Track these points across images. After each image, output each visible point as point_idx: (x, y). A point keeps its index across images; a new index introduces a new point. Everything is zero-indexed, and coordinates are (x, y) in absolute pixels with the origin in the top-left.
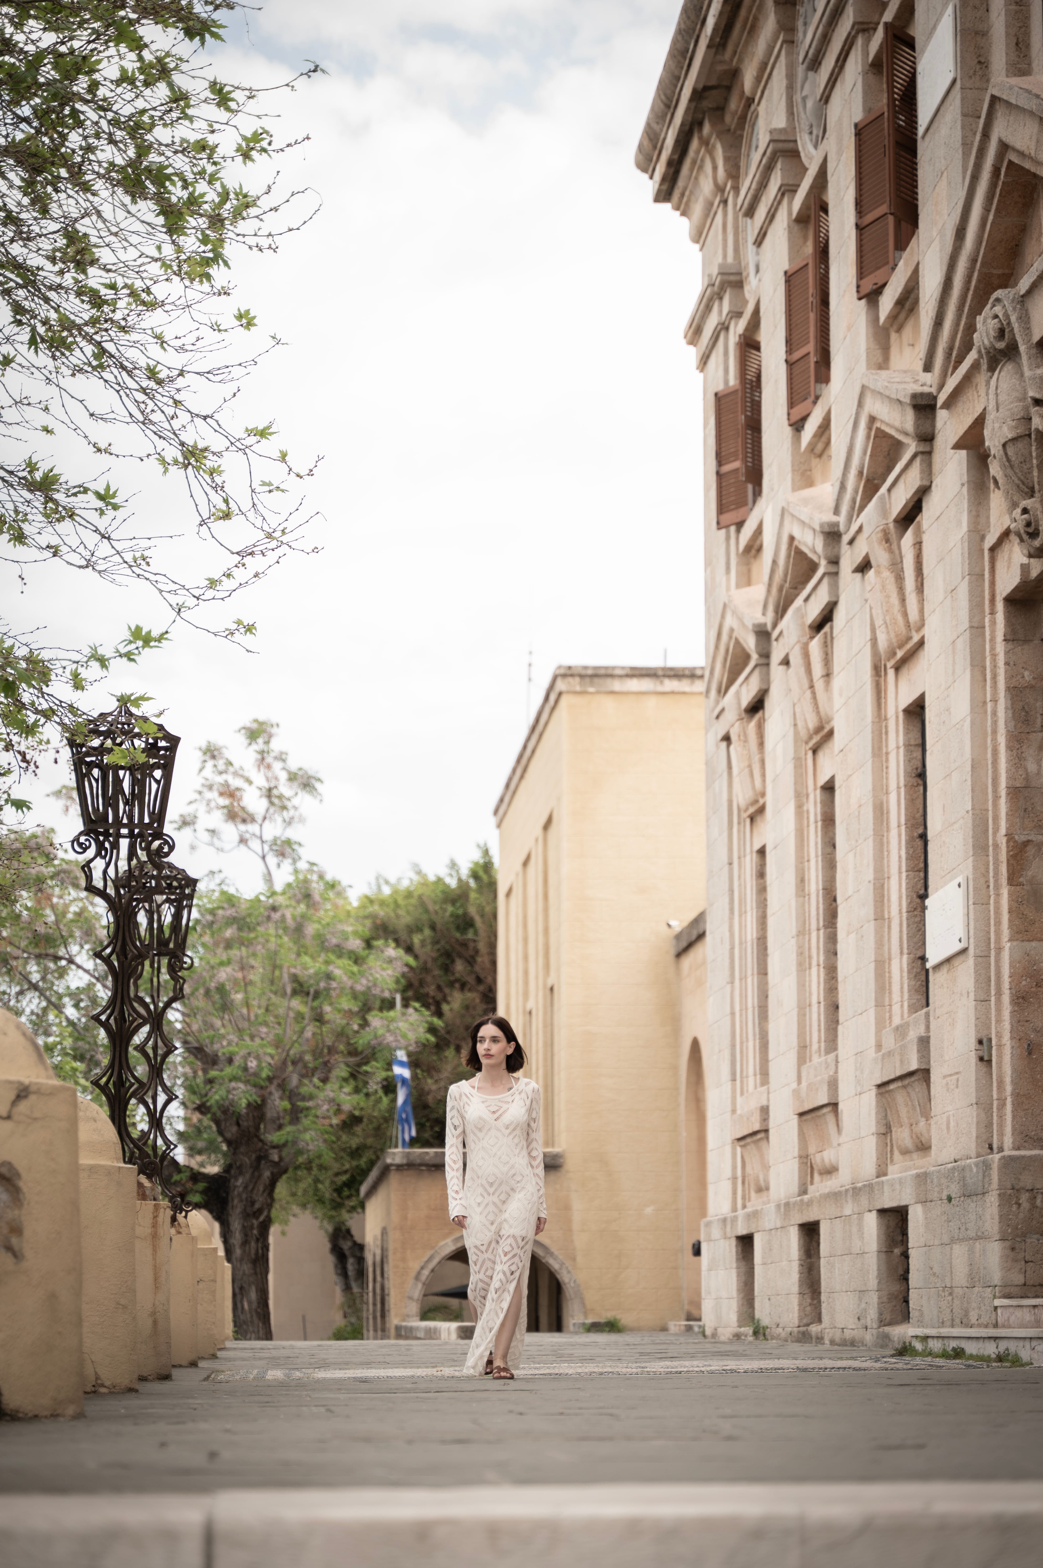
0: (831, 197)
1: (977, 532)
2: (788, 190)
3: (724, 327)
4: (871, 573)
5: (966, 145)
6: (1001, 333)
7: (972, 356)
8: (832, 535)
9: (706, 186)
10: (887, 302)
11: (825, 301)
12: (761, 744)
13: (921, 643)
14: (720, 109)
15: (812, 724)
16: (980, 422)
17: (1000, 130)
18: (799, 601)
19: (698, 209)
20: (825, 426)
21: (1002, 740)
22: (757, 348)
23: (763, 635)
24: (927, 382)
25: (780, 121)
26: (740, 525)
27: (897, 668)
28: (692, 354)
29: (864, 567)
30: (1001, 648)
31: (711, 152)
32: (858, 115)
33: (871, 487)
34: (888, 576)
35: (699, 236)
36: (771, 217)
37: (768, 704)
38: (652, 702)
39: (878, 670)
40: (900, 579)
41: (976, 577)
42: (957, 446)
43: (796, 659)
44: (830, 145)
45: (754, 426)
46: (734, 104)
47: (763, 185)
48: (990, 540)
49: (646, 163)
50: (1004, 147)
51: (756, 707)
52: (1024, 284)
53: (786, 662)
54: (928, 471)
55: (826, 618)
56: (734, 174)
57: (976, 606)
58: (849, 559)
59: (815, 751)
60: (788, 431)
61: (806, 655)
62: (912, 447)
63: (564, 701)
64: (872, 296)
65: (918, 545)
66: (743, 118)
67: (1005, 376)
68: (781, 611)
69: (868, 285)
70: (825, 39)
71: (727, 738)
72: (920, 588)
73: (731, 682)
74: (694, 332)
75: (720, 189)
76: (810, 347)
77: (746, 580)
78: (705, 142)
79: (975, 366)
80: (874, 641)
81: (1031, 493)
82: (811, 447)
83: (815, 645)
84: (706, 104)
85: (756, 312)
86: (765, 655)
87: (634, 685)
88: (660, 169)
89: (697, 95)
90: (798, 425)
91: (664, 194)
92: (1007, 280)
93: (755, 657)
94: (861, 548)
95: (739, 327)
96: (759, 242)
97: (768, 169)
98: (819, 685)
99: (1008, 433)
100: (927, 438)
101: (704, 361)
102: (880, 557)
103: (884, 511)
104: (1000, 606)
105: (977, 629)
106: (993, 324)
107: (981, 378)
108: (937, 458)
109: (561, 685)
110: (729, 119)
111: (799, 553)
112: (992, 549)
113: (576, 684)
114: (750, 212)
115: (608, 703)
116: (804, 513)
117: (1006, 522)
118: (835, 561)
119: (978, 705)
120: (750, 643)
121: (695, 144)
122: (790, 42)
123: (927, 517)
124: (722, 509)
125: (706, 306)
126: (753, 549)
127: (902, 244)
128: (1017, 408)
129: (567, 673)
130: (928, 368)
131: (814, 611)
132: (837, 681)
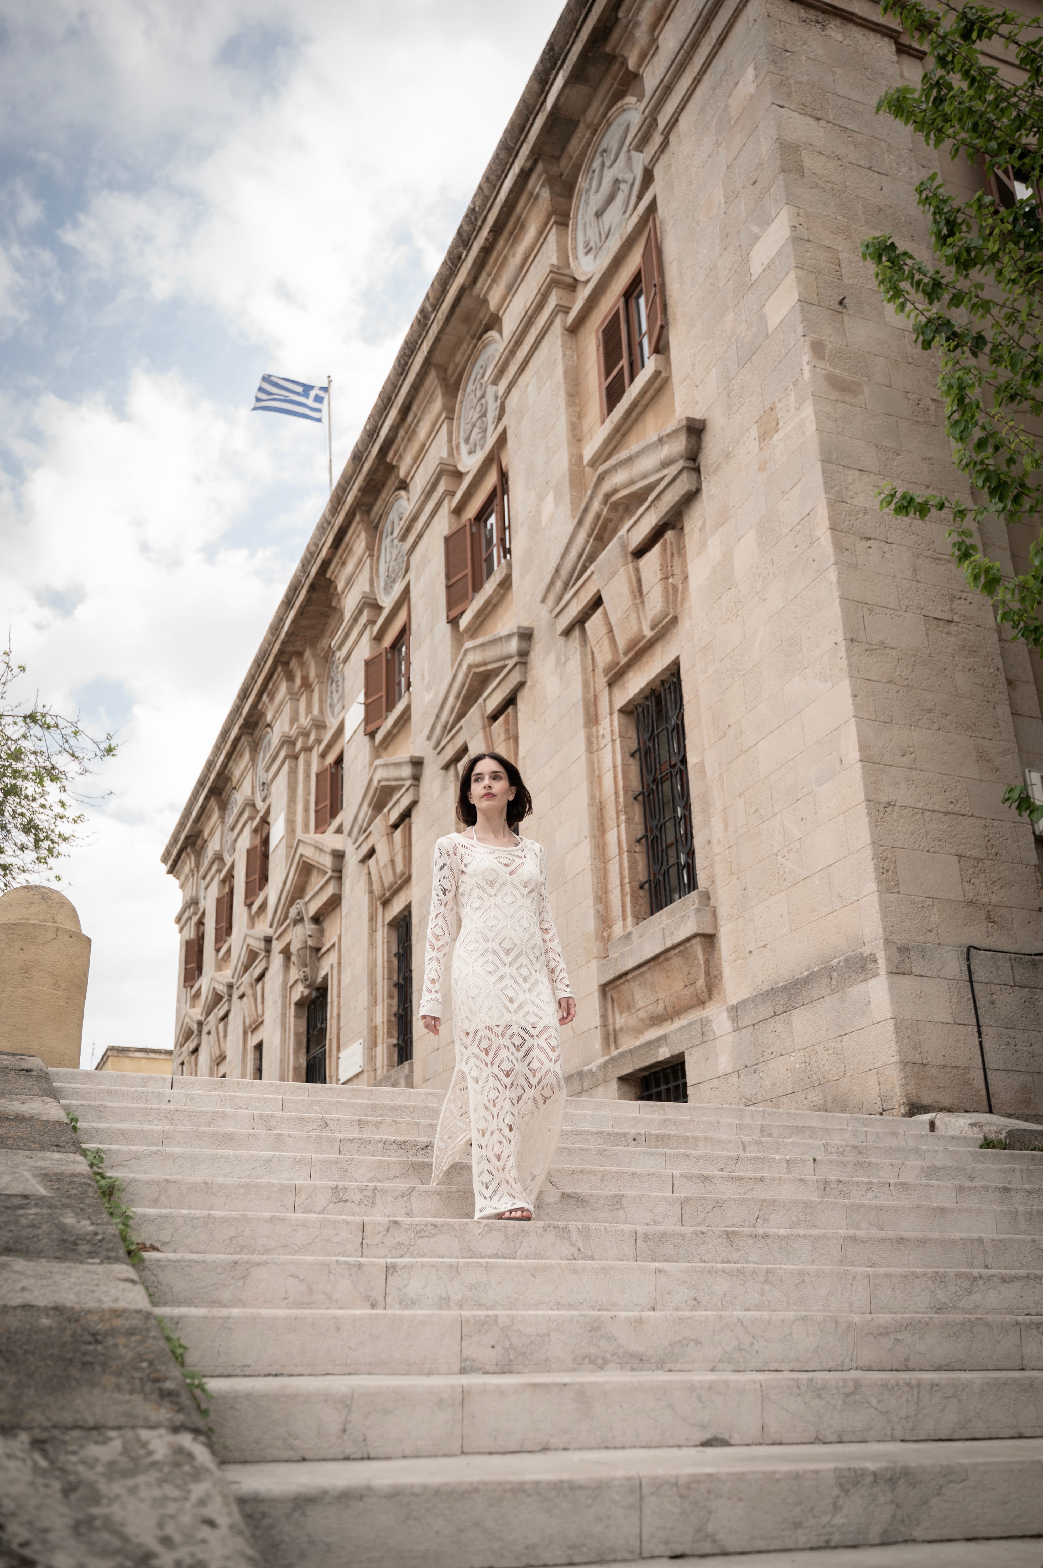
0: (236, 873)
1: (285, 982)
2: (219, 871)
3: (190, 918)
4: (245, 999)
5: (287, 856)
6: (299, 914)
7: (288, 921)
8: (230, 986)
9: (187, 869)
10: (255, 908)
11: (231, 908)
12: (196, 1064)
13: (262, 1022)
14: (194, 844)
15: (218, 1054)
16: (289, 944)
17: (301, 850)
18: (216, 1010)
19: (183, 877)
20: (229, 951)
21: (291, 1051)
22: (203, 924)
23: (200, 1024)
24: (269, 932)
25: (218, 848)
26: (192, 987)
27: (252, 1032)
28: (177, 927)
29: (242, 996)
30: (292, 1020)
31: (189, 858)
32: (248, 846)
33: (246, 969)
34: (251, 999)
35: (182, 886)
36: (212, 880)
37: (200, 1050)
38: (144, 1061)
39: (245, 1033)
40: (255, 1000)
41: (284, 997)
42: (280, 953)
43: (213, 1031)
44: (236, 856)
45: (201, 952)
46: (199, 842)
47: (210, 869)
48: (290, 984)
49: (164, 860)
50: (302, 856)
51: (195, 1051)
52: (307, 898)
53: (209, 1033)
54: (268, 962)
55: (226, 1015)
56: (198, 865)
57: (284, 1007)
58: (236, 994)
59: (218, 1065)
60: (214, 952)
61: (217, 1029)
62: (263, 954)
63: (110, 1059)
64: (249, 906)
65: (263, 988)
66: (202, 847)
67: (299, 928)
68: (208, 1014)
69: (249, 902)
70: (237, 821)
71: (182, 1064)
72: (263, 1002)
73: (185, 1042)
74: (178, 920)
75: (192, 871)
76: (224, 924)
77: (193, 1006)
78: (188, 854)
79: (288, 926)
80: (244, 1022)
81: (306, 966)
82: (223, 958)
83: (221, 1026)
84: (190, 841)
85: (204, 913)
86: (200, 1032)
87: (138, 1054)
88: (170, 863)
89: (187, 838)
90: (218, 950)
91: (171, 871)
92: (301, 897)
93: (196, 1032)
94: (242, 990)
95: (195, 919)
96: (207, 888)
97: (212, 864)
98: (222, 1040)
99: (299, 946)
100: (268, 951)
101: (181, 930)
102: (249, 992)
103: (251, 976)
104: (293, 1006)
105: (284, 1015)
106: (296, 911)
107: (290, 930)
108: (272, 958)
109: (109, 1053)
110: (197, 847)
111: (217, 994)
112: (291, 987)
113: (115, 1053)
114: (204, 878)
115: (127, 1061)
116: (220, 979)
117: (297, 977)
118: (230, 996)
119: (283, 1041)
120: (195, 1027)
121: (184, 854)
122: (223, 822)
123: (267, 978)
124: (186, 981)
125: (184, 911)
126: (197, 995)
127: (261, 888)
128: (303, 938)
129: (111, 1049)
130: (271, 926)
131: (221, 1013)
132: (229, 1038)
